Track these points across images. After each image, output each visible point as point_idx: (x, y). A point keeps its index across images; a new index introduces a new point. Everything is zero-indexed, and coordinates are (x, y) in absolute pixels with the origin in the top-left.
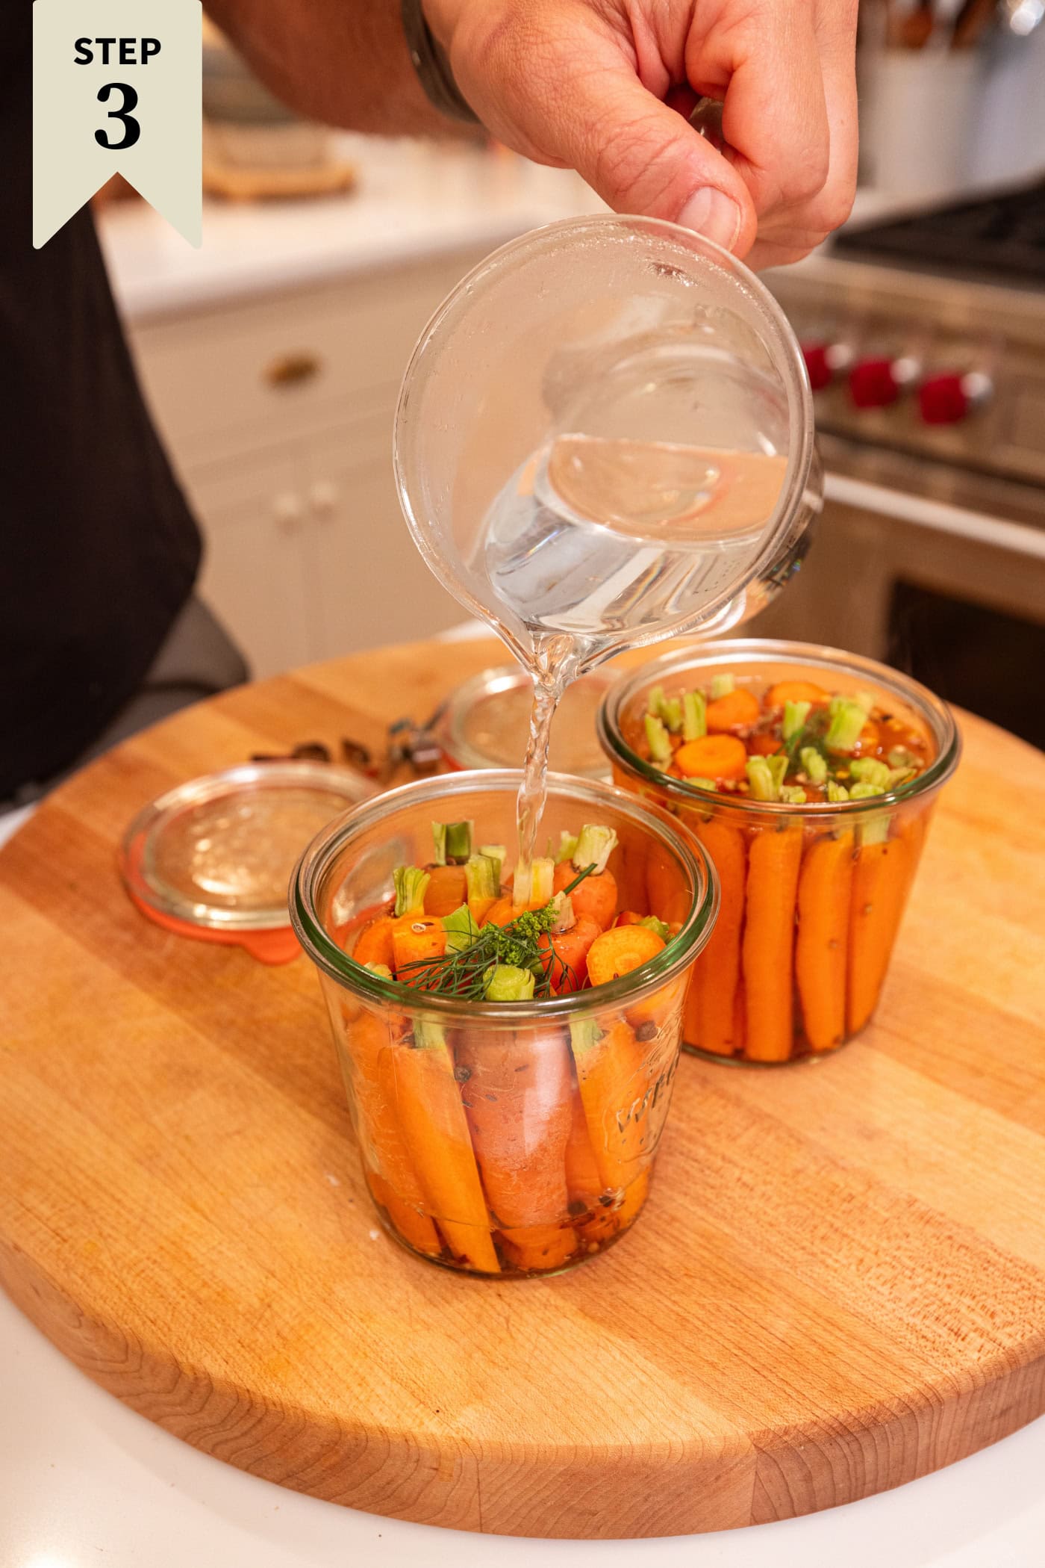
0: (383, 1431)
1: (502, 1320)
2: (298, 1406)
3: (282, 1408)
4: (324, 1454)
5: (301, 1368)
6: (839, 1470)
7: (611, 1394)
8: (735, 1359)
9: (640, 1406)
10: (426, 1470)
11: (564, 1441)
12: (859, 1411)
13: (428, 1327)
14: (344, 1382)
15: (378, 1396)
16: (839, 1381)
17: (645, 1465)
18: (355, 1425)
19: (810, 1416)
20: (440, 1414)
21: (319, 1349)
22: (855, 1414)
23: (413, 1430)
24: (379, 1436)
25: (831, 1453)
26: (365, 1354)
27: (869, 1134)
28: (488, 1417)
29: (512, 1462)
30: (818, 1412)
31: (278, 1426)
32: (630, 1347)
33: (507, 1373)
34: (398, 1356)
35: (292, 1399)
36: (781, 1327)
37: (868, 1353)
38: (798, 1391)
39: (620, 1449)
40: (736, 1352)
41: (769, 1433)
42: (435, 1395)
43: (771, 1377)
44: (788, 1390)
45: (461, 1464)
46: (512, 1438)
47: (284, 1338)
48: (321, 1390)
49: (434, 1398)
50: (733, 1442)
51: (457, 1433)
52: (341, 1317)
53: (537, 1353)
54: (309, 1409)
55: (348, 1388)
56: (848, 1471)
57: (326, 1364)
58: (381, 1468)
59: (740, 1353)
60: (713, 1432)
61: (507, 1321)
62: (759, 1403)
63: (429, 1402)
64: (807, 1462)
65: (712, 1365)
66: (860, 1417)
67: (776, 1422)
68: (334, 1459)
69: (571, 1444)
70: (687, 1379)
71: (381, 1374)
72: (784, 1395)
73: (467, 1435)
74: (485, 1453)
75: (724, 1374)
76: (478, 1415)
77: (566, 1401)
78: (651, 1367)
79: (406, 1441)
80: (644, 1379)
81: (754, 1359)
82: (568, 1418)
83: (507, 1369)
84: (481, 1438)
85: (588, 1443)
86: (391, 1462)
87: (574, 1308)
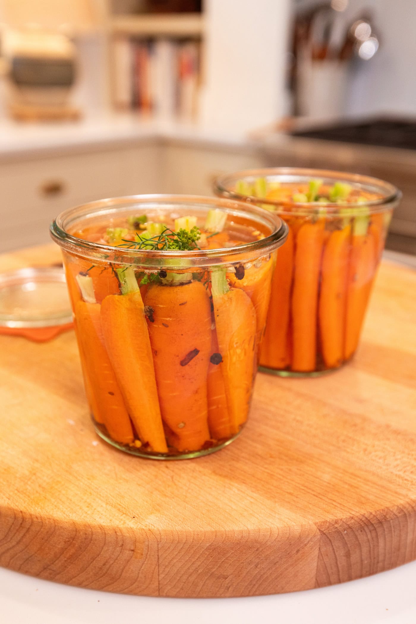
0: (101, 528)
1: (169, 477)
2: (51, 517)
3: (41, 520)
4: (66, 549)
5: (53, 500)
6: (365, 550)
7: (234, 507)
8: (303, 491)
9: (251, 512)
10: (127, 552)
11: (208, 529)
12: (376, 512)
13: (127, 481)
14: (78, 506)
15: (98, 511)
16: (363, 499)
17: (256, 541)
18: (85, 525)
19: (349, 514)
20: (135, 518)
21: (64, 492)
22: (374, 513)
23: (119, 526)
24: (100, 531)
25: (362, 537)
26: (91, 493)
27: (360, 401)
28: (164, 519)
29: (178, 542)
30: (353, 513)
31: (39, 532)
32: (243, 487)
33: (173, 499)
34: (110, 494)
35: (47, 514)
36: (326, 477)
37: (377, 487)
38: (340, 504)
39: (241, 532)
40: (303, 488)
41: (326, 523)
42: (132, 510)
43: (323, 498)
44: (334, 503)
45: (148, 545)
46: (178, 528)
47: (43, 488)
48: (65, 510)
49: (131, 512)
50: (307, 527)
51: (146, 527)
52: (76, 478)
53: (190, 491)
54: (57, 519)
55: (81, 508)
56: (370, 551)
57: (68, 498)
58: (100, 554)
59: (305, 489)
60: (295, 522)
61: (172, 477)
62: (319, 509)
63: (129, 514)
64: (348, 543)
65: (290, 494)
66: (377, 515)
67: (330, 518)
68: (72, 551)
69: (213, 530)
70: (277, 500)
71: (100, 502)
72: (332, 506)
73: (152, 527)
74: (162, 537)
75: (297, 497)
76: (158, 519)
77: (208, 511)
78: (255, 495)
79: (116, 532)
80: (252, 500)
81: (313, 491)
82: (211, 519)
83: (173, 498)
84: (160, 529)
85: (223, 529)
86: (106, 548)
87: (210, 472)
